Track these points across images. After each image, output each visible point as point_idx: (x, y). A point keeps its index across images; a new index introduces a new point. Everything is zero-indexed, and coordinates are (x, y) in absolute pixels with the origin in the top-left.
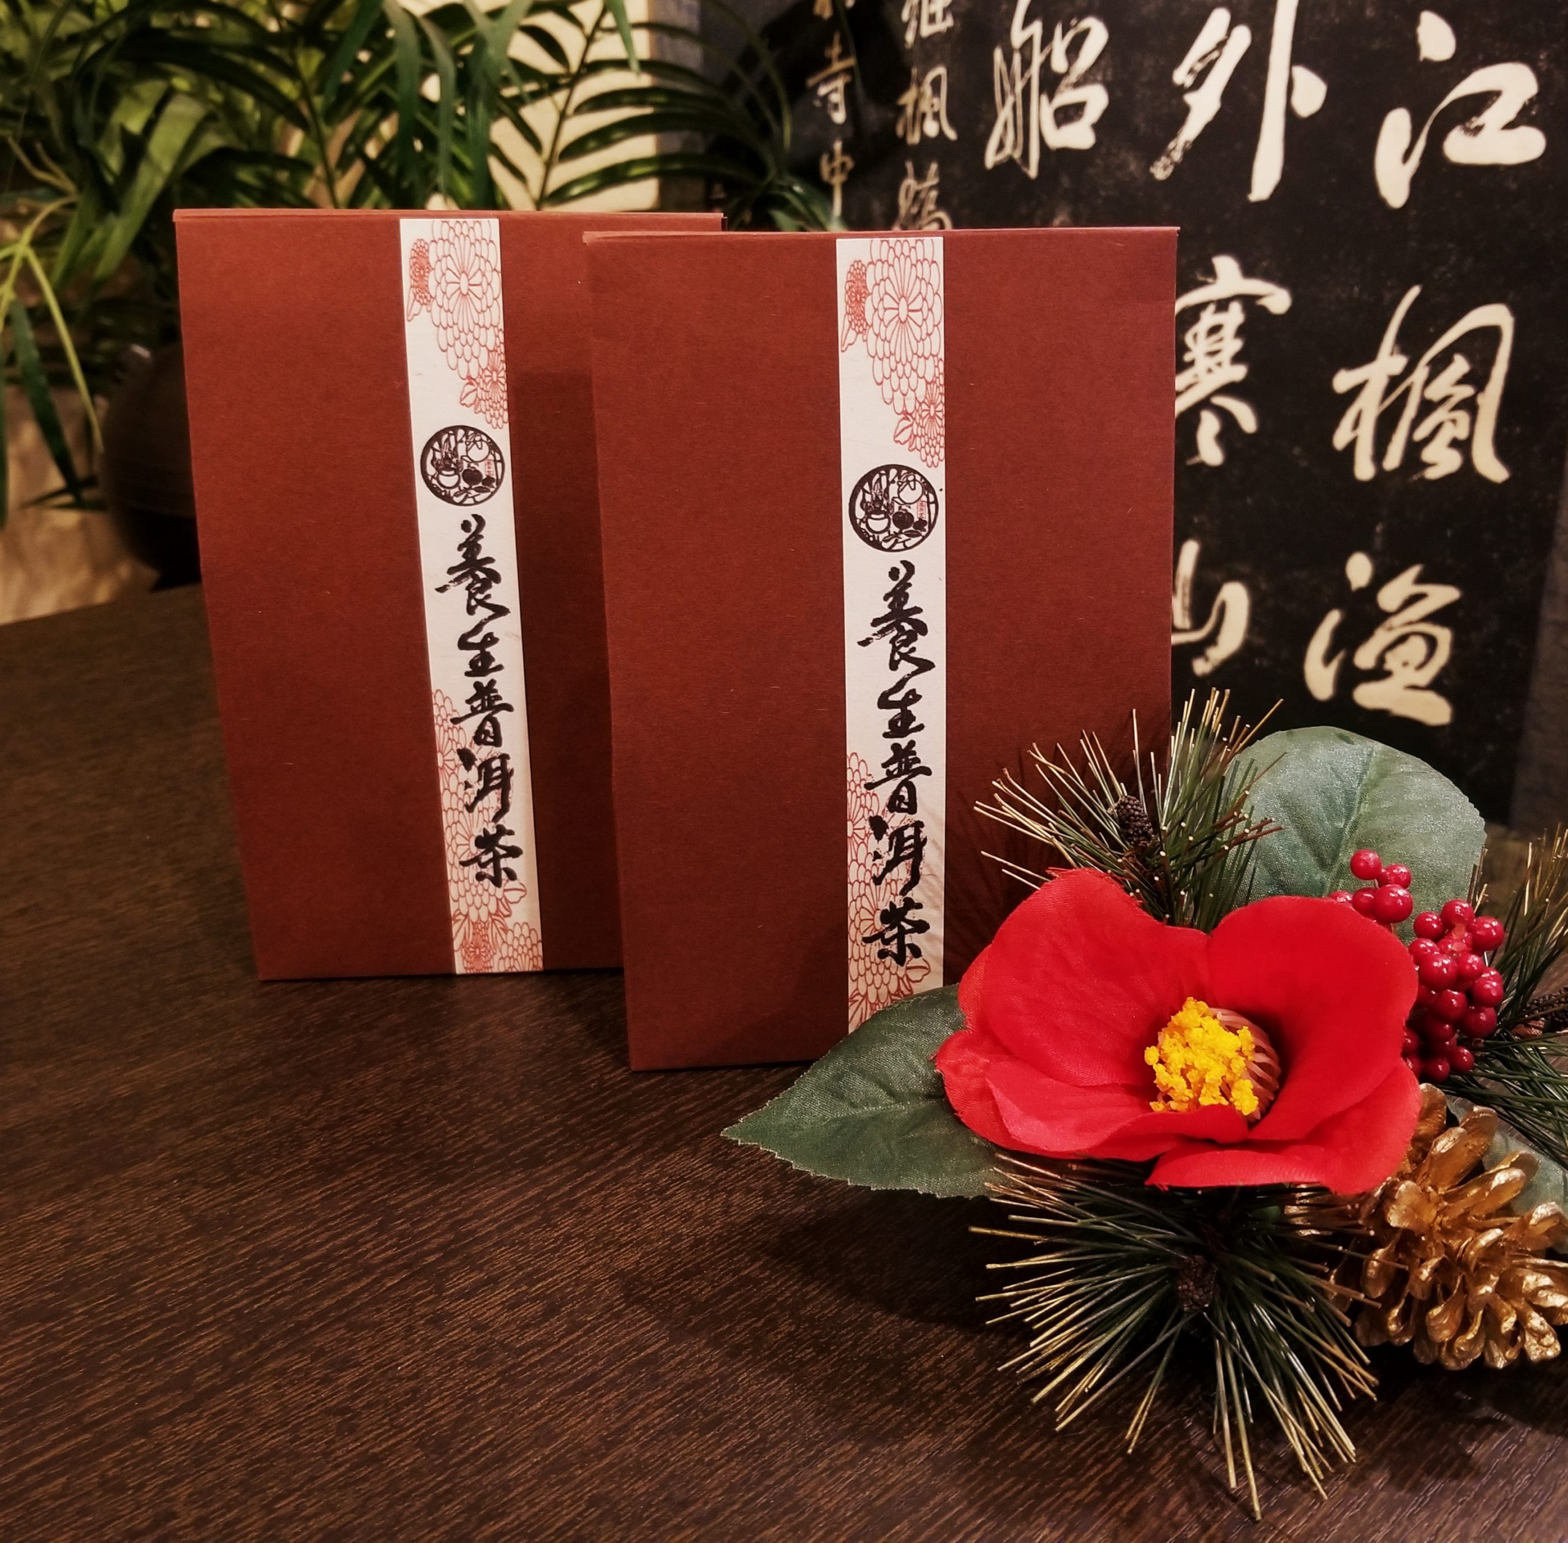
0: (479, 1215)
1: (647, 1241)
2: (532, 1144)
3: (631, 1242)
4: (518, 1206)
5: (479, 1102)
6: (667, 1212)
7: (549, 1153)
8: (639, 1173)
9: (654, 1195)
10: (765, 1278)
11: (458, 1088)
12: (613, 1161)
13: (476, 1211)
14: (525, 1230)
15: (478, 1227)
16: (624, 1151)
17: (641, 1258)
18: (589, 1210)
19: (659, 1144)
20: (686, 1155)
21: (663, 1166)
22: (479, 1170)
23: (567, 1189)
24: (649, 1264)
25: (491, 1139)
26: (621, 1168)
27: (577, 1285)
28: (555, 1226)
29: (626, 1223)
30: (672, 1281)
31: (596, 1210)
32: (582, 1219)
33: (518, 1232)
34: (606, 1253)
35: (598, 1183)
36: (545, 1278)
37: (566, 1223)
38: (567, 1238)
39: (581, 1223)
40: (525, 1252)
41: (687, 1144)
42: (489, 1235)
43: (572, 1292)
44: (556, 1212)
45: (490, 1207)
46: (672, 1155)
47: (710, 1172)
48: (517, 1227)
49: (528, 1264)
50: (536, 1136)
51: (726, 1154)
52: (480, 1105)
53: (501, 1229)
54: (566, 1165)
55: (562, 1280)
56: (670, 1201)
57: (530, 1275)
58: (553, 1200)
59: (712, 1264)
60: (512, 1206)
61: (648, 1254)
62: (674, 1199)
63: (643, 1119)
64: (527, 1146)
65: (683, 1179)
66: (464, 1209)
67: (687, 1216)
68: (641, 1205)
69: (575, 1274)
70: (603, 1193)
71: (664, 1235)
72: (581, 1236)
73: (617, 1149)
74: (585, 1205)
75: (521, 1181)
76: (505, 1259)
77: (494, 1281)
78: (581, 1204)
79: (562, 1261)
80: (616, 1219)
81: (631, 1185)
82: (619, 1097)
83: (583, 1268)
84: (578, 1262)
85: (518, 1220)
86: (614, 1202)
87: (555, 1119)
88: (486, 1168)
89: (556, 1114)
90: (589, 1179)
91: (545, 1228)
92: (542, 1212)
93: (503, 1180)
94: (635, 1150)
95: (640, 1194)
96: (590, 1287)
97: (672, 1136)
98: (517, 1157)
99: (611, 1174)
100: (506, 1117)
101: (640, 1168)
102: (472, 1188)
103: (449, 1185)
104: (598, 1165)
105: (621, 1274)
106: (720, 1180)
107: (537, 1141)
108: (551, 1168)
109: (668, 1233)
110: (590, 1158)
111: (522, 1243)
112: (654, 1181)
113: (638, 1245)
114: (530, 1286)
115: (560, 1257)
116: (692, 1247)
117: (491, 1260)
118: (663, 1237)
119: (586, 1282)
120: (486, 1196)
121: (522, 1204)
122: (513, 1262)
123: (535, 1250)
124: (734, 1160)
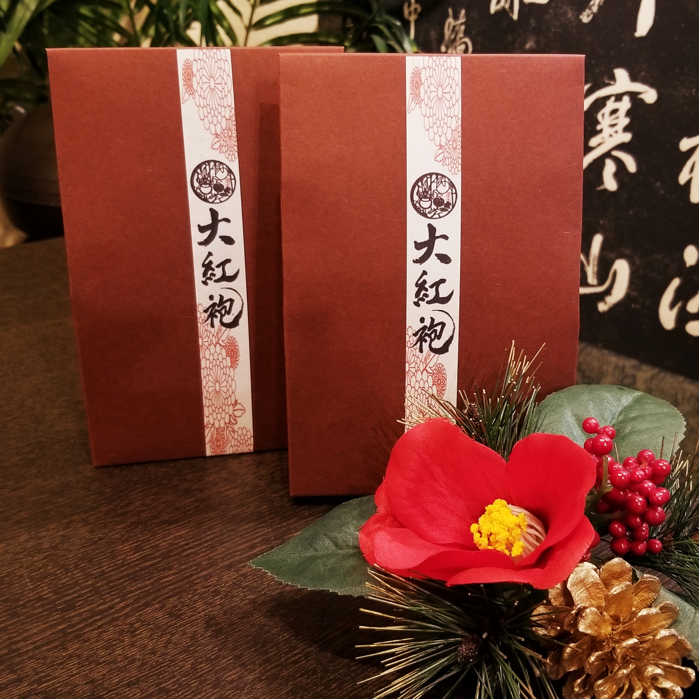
0: (25, 639)
1: (115, 662)
2: (70, 597)
3: (105, 662)
4: (50, 635)
5: (51, 569)
6: (132, 645)
7: (79, 603)
8: (125, 619)
9: (129, 633)
10: (174, 690)
11: (42, 560)
12: (113, 611)
13: (25, 637)
14: (48, 650)
15: (23, 647)
16: (122, 605)
17: (107, 672)
18: (89, 640)
19: (143, 601)
20: (157, 609)
21: (140, 615)
22: (36, 611)
23: (81, 626)
24: (111, 676)
25: (49, 593)
26: (116, 615)
27: (66, 686)
28: (66, 649)
29: (107, 650)
30: (119, 688)
31: (92, 641)
32: (83, 646)
33: (44, 651)
34: (88, 668)
35: (100, 623)
36: (48, 681)
37: (73, 648)
38: (70, 656)
39: (81, 648)
40: (44, 664)
41: (159, 602)
42: (27, 651)
43: (61, 691)
44: (68, 641)
45: (35, 634)
46: (148, 609)
47: (166, 621)
48: (45, 648)
49: (43, 672)
50: (75, 592)
51: (179, 610)
52: (51, 571)
53: (35, 648)
54: (85, 611)
55: (58, 683)
56: (137, 638)
57: (41, 678)
58: (70, 633)
59: (146, 679)
60: (46, 635)
61: (112, 670)
62: (139, 636)
63: (140, 585)
64: (68, 598)
65: (149, 624)
66: (20, 635)
67: (143, 647)
68: (119, 639)
69: (67, 679)
70: (100, 630)
71: (127, 658)
72: (79, 656)
73: (118, 603)
74: (87, 637)
75: (56, 619)
76: (31, 668)
77: (19, 681)
78: (85, 636)
79: (61, 672)
80: (101, 647)
81: (118, 626)
82: (130, 571)
83: (73, 676)
84: (71, 672)
85: (47, 644)
86: (105, 637)
87: (90, 582)
88: (40, 610)
89: (92, 579)
90: (96, 621)
91: (60, 649)
92: (62, 640)
93: (48, 618)
94: (128, 604)
95: (121, 632)
96: (72, 688)
97: (152, 596)
98: (60, 604)
99: (109, 618)
100: (63, 579)
101: (127, 615)
102: (28, 622)
103: (16, 620)
104: (104, 612)
105: (93, 681)
106: (169, 626)
107: (75, 595)
108: (77, 613)
109: (129, 657)
110: (101, 608)
111: (44, 658)
112: (132, 624)
113: (109, 664)
114: (39, 685)
115: (62, 668)
116: (138, 667)
117: (23, 667)
118: (124, 660)
119: (71, 685)
120: (34, 627)
121: (53, 634)
122: (34, 670)
123: (50, 663)
124: (182, 614)
